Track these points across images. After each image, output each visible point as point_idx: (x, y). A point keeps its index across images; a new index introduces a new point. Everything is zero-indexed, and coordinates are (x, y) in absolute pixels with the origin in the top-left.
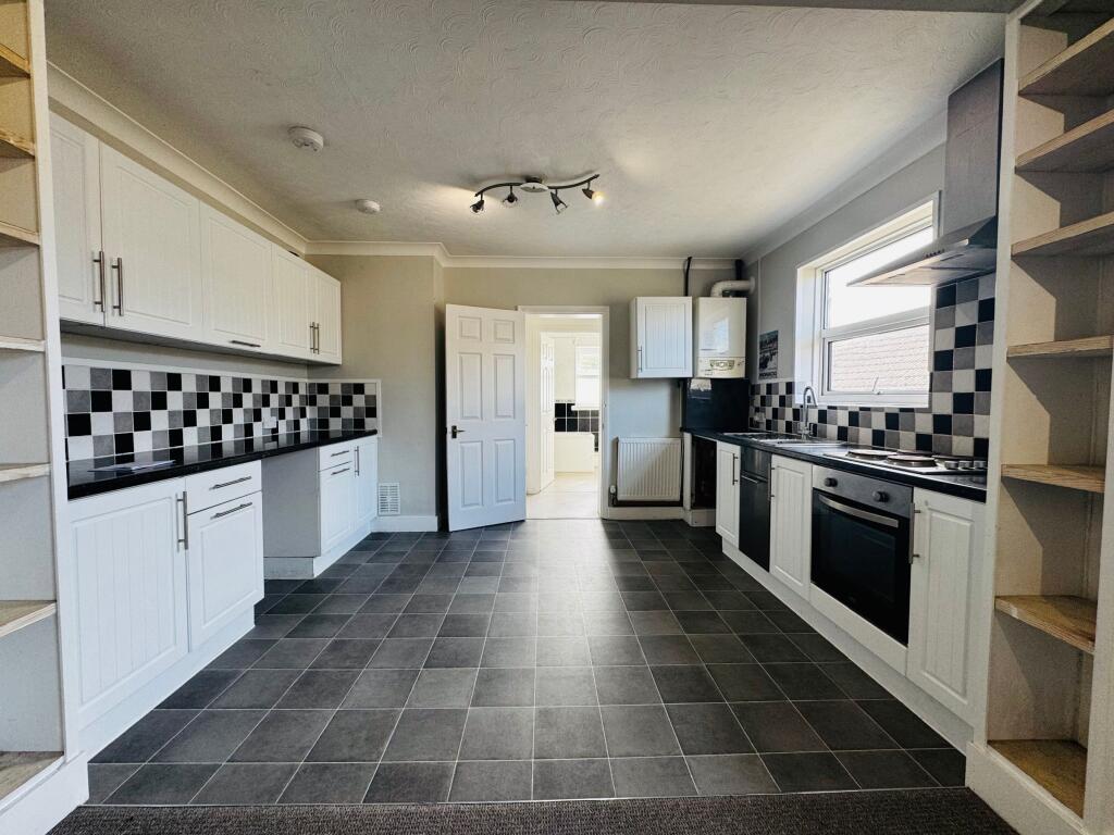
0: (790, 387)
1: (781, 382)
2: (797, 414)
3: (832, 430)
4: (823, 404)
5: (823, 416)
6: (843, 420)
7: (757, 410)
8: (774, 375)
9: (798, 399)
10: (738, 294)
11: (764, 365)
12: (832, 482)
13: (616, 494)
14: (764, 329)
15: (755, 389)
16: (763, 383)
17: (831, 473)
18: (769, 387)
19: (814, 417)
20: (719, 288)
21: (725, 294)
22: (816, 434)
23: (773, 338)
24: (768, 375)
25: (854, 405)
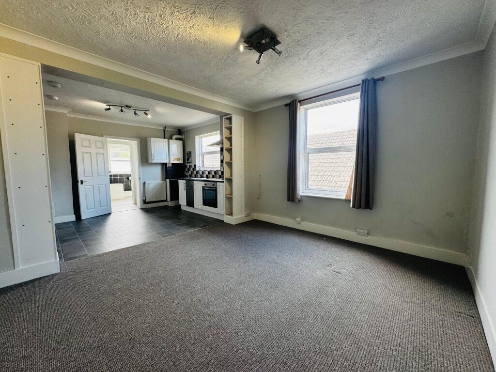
0: (195, 166)
1: (193, 164)
2: (197, 172)
3: (205, 176)
4: (203, 170)
5: (203, 172)
6: (207, 173)
7: (187, 172)
8: (191, 163)
9: (197, 169)
10: (180, 139)
11: (188, 160)
12: (206, 184)
13: (145, 200)
14: (187, 150)
15: (186, 166)
16: (188, 164)
17: (205, 183)
18: (190, 165)
19: (201, 173)
20: (175, 137)
21: (177, 139)
22: (202, 177)
23: (190, 153)
24: (189, 163)
25: (209, 170)
